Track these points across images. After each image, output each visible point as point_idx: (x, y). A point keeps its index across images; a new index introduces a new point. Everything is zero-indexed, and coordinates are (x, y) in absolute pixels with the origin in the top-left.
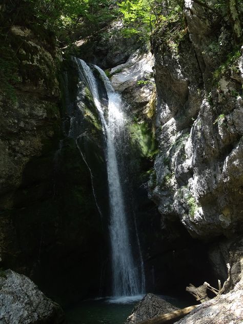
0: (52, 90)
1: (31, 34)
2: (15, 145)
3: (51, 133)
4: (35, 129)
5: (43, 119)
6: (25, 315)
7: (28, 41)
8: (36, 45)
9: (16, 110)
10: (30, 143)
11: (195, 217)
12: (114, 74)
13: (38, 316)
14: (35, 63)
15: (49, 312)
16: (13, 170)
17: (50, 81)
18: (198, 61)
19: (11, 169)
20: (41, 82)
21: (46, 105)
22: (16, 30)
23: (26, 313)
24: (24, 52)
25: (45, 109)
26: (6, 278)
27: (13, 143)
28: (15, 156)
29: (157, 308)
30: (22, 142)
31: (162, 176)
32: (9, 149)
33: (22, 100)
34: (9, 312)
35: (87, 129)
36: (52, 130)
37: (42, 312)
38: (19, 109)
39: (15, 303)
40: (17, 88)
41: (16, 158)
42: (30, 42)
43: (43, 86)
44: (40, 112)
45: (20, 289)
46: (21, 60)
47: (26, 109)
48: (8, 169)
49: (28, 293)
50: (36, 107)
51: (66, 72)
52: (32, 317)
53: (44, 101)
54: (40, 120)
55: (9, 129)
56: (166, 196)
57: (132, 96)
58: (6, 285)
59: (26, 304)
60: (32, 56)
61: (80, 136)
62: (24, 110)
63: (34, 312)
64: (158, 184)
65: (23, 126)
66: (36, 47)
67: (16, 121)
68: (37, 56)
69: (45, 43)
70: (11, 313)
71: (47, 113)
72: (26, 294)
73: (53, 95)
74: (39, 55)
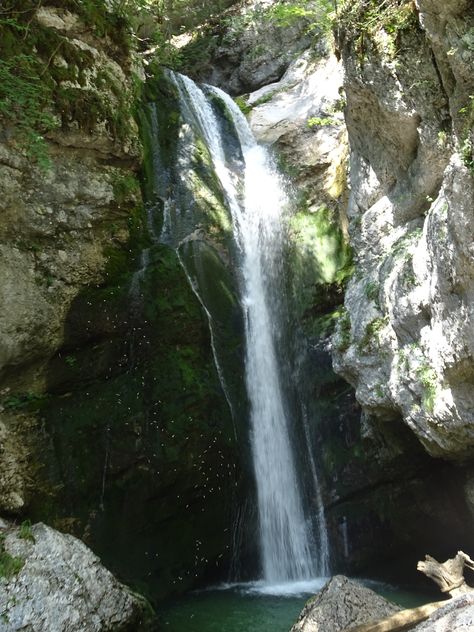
0: (123, 141)
1: (78, 25)
2: (48, 261)
3: (124, 235)
4: (90, 226)
5: (106, 206)
6: (74, 620)
7: (71, 38)
8: (88, 48)
9: (50, 187)
10: (80, 257)
11: (436, 412)
12: (255, 105)
13: (102, 622)
14: (88, 86)
15: (124, 615)
16: (46, 313)
17: (120, 122)
18: (438, 72)
19: (41, 312)
20: (101, 126)
21: (112, 175)
22: (48, 17)
23: (76, 617)
24: (64, 63)
25: (109, 183)
26: (34, 542)
27: (44, 256)
28: (49, 284)
29: (355, 608)
30: (63, 255)
31: (363, 323)
32: (36, 270)
33: (61, 166)
34: (40, 614)
35: (200, 225)
36: (125, 229)
37: (110, 614)
38: (55, 185)
39: (54, 594)
40: (51, 139)
41: (50, 289)
42: (76, 42)
43: (104, 135)
44: (100, 189)
45: (64, 564)
46: (58, 81)
47: (70, 184)
48: (33, 313)
49: (79, 574)
50: (91, 179)
51: (154, 104)
52: (88, 624)
53: (107, 167)
54: (101, 207)
55: (36, 227)
56: (372, 366)
57: (296, 152)
58: (34, 556)
59: (77, 596)
60: (81, 70)
62: (67, 187)
63: (93, 613)
64: (354, 341)
65: (65, 221)
66: (88, 53)
67: (50, 211)
68: (92, 70)
69: (109, 43)
70: (45, 615)
71: (115, 192)
72: (76, 576)
73: (126, 154)
74: (95, 69)
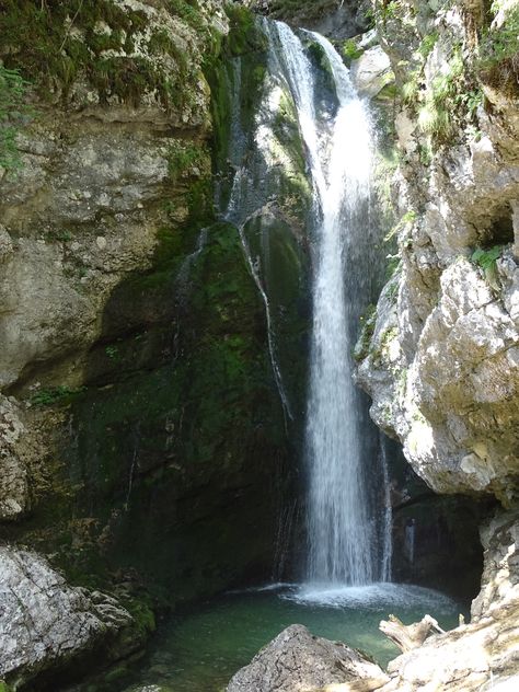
0: (181, 110)
2: (80, 250)
3: (182, 213)
4: (140, 206)
5: (158, 184)
6: (10, 649)
8: (142, 7)
9: (89, 169)
10: (122, 242)
12: (366, 48)
13: (48, 649)
14: (137, 53)
15: (79, 641)
16: (75, 306)
17: (177, 87)
19: (69, 305)
20: (150, 97)
21: (171, 148)
23: (13, 644)
24: (108, 30)
25: (165, 158)
27: (75, 246)
28: (82, 275)
30: (101, 241)
31: (381, 330)
32: (64, 261)
33: (104, 145)
35: (274, 196)
36: (185, 206)
37: (60, 640)
38: (95, 167)
40: (91, 117)
41: (83, 280)
43: (154, 106)
44: (153, 166)
45: (8, 590)
46: (97, 52)
47: (114, 164)
48: (60, 307)
49: (24, 601)
50: (142, 155)
51: (239, 59)
52: (27, 652)
53: (165, 140)
54: (152, 185)
55: (69, 215)
56: (383, 383)
59: (16, 624)
60: (129, 34)
61: (255, 214)
62: (110, 167)
63: (36, 641)
65: (107, 204)
66: (141, 14)
67: (88, 195)
68: (144, 33)
71: (170, 168)
72: (20, 602)
73: (187, 124)
74: (148, 31)
